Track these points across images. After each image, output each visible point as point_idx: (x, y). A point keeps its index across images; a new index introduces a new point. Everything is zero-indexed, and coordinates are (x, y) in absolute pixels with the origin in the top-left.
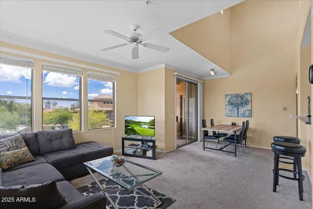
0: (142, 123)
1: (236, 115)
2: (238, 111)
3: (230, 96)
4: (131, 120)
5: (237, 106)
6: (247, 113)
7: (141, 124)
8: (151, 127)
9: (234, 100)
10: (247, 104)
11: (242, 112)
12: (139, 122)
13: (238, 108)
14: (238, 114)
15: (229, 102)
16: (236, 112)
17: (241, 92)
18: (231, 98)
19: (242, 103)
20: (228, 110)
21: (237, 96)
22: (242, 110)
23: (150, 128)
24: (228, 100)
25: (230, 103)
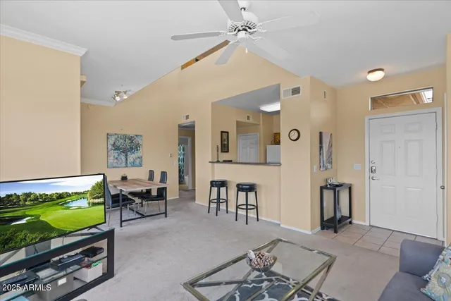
0: (68, 195)
1: (124, 164)
2: (127, 160)
3: (116, 137)
4: (28, 195)
5: (125, 151)
6: (138, 161)
7: (68, 199)
8: (97, 201)
9: (120, 143)
10: (137, 150)
11: (132, 160)
12: (60, 196)
13: (126, 155)
14: (127, 163)
15: (113, 145)
16: (124, 160)
17: (131, 133)
18: (116, 139)
19: (132, 148)
20: (112, 158)
21: (125, 137)
22: (131, 157)
23: (94, 204)
24: (111, 142)
25: (116, 147)
